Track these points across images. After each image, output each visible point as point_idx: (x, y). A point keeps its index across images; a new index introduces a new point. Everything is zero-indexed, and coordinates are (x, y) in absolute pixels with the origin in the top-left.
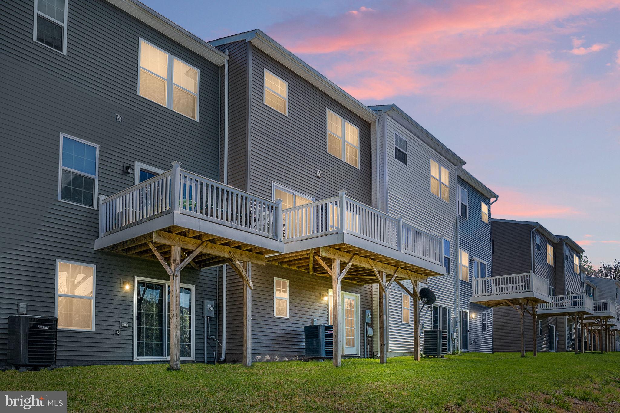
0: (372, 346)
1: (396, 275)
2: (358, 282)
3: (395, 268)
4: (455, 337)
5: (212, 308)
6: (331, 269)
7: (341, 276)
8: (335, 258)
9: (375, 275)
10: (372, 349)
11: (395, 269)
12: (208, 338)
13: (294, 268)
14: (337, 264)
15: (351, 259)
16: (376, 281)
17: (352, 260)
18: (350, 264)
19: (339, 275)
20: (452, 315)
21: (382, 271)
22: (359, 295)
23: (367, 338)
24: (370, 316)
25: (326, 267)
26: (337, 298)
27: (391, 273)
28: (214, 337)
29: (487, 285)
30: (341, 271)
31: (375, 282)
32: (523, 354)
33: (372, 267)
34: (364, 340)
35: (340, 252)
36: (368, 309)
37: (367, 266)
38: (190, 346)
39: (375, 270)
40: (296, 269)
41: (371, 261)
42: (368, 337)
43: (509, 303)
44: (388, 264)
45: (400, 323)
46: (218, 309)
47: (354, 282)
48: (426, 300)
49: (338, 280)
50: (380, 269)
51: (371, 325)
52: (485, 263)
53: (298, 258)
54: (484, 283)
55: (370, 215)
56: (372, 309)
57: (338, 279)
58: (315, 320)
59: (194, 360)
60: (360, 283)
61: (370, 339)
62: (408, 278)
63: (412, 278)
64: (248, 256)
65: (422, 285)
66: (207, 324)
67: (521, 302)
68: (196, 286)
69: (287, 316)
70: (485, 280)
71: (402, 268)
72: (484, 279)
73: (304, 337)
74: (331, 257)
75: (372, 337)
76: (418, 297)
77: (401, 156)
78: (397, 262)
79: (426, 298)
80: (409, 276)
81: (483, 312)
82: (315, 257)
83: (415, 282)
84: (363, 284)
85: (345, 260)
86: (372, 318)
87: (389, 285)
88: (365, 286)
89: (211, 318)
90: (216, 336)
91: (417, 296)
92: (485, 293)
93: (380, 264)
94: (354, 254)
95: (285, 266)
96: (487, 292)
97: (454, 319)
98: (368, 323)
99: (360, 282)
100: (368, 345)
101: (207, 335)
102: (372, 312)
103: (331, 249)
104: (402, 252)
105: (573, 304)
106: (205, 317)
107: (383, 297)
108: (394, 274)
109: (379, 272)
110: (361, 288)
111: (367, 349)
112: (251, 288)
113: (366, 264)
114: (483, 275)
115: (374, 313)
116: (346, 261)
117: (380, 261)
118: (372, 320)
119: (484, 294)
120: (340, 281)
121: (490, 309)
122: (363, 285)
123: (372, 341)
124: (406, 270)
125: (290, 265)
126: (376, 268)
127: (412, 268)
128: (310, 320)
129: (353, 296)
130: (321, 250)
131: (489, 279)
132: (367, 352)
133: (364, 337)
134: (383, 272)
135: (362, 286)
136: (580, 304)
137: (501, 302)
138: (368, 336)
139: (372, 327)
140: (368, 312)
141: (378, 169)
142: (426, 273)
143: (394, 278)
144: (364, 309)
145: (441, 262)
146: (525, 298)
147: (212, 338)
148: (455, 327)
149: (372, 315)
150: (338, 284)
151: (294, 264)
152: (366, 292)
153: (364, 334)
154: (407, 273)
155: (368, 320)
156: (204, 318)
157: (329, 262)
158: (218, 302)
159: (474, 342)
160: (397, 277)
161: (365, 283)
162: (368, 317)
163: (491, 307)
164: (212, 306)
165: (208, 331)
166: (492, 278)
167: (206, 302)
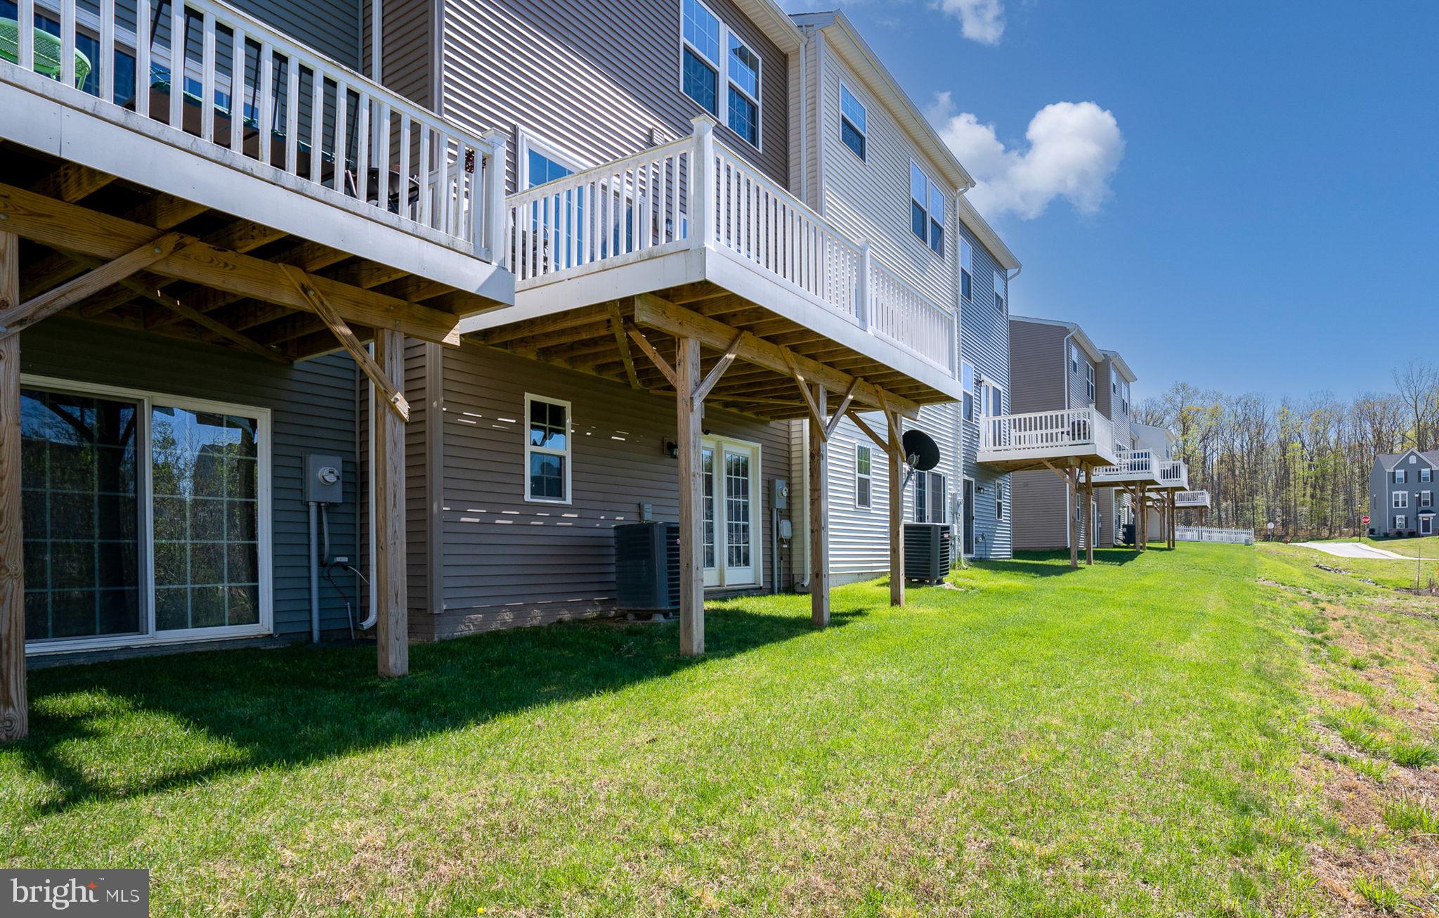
0: (790, 562)
1: (850, 397)
2: (757, 414)
3: (847, 378)
4: (956, 534)
5: (331, 479)
6: (674, 367)
7: (702, 389)
8: (684, 333)
9: (800, 397)
10: (790, 569)
11: (849, 381)
12: (322, 564)
13: (587, 370)
14: (690, 353)
15: (733, 341)
16: (804, 412)
17: (736, 345)
18: (731, 356)
19: (698, 386)
20: (950, 489)
21: (818, 382)
22: (759, 445)
23: (778, 545)
24: (785, 494)
25: (660, 363)
26: (689, 453)
27: (839, 389)
28: (345, 559)
29: (1002, 429)
30: (704, 374)
31: (797, 416)
32: (1075, 563)
33: (792, 369)
34: (772, 549)
35: (700, 317)
36: (780, 477)
37: (779, 367)
38: (254, 592)
39: (801, 378)
40: (594, 374)
41: (789, 354)
42: (781, 541)
43: (1048, 465)
44: (831, 365)
45: (852, 509)
46: (356, 479)
47: (748, 414)
48: (915, 458)
49: (692, 398)
50: (814, 379)
51: (788, 514)
52: (1000, 388)
53: (584, 336)
54: (997, 427)
55: (789, 218)
56: (789, 478)
57: (694, 396)
58: (648, 508)
59: (271, 632)
60: (762, 418)
61: (785, 546)
62: (879, 405)
63: (887, 407)
64: (388, 310)
65: (906, 425)
66: (320, 523)
67: (1072, 463)
68: (275, 412)
69: (565, 500)
70: (999, 421)
71: (866, 379)
72: (997, 418)
73: (613, 551)
74: (671, 327)
75: (789, 542)
76: (900, 452)
77: (854, 139)
78: (855, 362)
79: (916, 454)
80: (881, 402)
81: (997, 481)
82: (631, 334)
83: (894, 415)
84: (768, 419)
85: (717, 343)
86: (789, 497)
87: (834, 422)
88: (773, 424)
89: (331, 506)
90: (352, 557)
91: (897, 448)
92: (1000, 445)
93: (811, 363)
94: (742, 329)
95: (559, 363)
96: (1003, 443)
97: (954, 496)
98: (779, 511)
99: (762, 414)
100: (781, 559)
101: (320, 555)
102: (789, 485)
103: (670, 305)
104: (870, 332)
105: (1133, 467)
106: (311, 503)
107: (819, 452)
108: (847, 394)
109: (811, 386)
110: (765, 428)
111: (779, 568)
112: (401, 418)
113: (774, 361)
114: (997, 412)
115: (794, 488)
116: (719, 345)
117: (813, 357)
118: (789, 503)
119: (998, 447)
120: (698, 403)
121: (1007, 476)
122: (769, 422)
123: (790, 549)
124: (873, 384)
125: (572, 361)
126: (802, 375)
127: (888, 380)
128: (635, 508)
129: (745, 446)
130: (638, 303)
131: (1005, 418)
132: (779, 575)
133: (772, 542)
134: (821, 387)
135: (765, 423)
136: (1145, 467)
137: (1032, 463)
138: (782, 539)
139: (789, 518)
140: (780, 485)
141: (804, 160)
142: (919, 394)
143: (845, 405)
144: (772, 477)
145: (953, 371)
146: (1077, 457)
147: (339, 563)
148: (954, 513)
149: (790, 492)
150: (692, 410)
151: (584, 359)
152: (774, 439)
153: (771, 536)
154: (877, 391)
155: (780, 504)
156: (308, 505)
157: (668, 344)
158: (358, 461)
159: (983, 538)
160: (853, 403)
161: (774, 418)
162: (780, 494)
163: (1009, 472)
164: (331, 472)
165: (320, 544)
166: (1012, 417)
167: (312, 459)
